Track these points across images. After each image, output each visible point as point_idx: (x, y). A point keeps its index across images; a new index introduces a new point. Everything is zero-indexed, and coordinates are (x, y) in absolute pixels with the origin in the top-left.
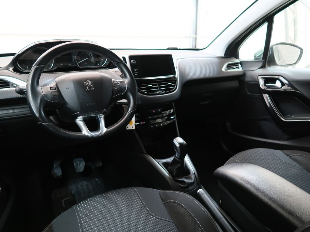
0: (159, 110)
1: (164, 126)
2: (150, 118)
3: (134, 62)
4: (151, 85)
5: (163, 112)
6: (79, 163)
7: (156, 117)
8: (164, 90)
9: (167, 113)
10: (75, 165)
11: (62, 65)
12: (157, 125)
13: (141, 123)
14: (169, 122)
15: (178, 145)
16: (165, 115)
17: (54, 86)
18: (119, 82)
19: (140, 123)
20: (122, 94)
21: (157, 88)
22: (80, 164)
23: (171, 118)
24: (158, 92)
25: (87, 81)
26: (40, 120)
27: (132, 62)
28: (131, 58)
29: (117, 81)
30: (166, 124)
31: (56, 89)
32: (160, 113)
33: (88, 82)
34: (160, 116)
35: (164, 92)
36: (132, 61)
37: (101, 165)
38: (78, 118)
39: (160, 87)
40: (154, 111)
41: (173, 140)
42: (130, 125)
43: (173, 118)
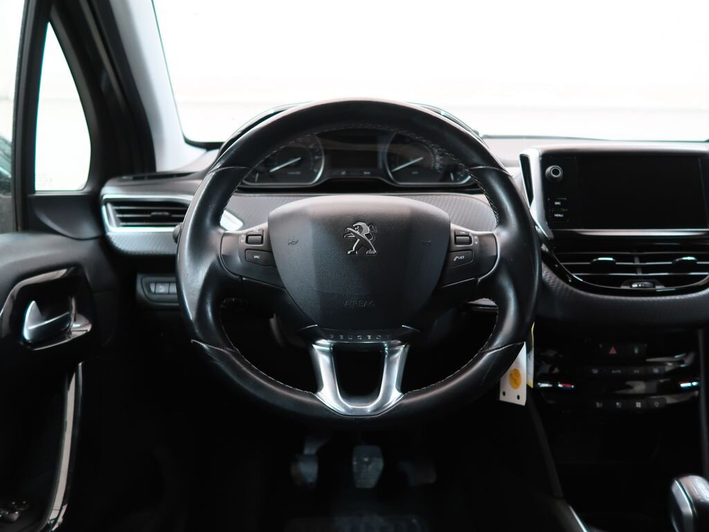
0: (636, 351)
1: (648, 412)
2: (595, 371)
3: (556, 172)
4: (611, 259)
5: (648, 360)
6: (366, 460)
7: (619, 371)
8: (662, 280)
9: (670, 364)
10: (355, 463)
11: (343, 173)
12: (618, 404)
13: (560, 386)
14: (670, 400)
15: (688, 510)
16: (656, 371)
17: (261, 233)
18: (474, 235)
19: (555, 384)
20: (480, 280)
21: (633, 269)
22: (368, 463)
23: (683, 385)
24: (635, 286)
25: (359, 224)
26: (195, 333)
27: (549, 174)
28: (548, 158)
29: (471, 232)
30: (657, 404)
31: (262, 243)
32: (640, 361)
33: (361, 229)
34: (636, 371)
35: (659, 288)
36: (549, 170)
37: (432, 480)
38: (319, 342)
39: (646, 269)
40: (613, 351)
41: (670, 483)
42: (512, 389)
43: (692, 388)
